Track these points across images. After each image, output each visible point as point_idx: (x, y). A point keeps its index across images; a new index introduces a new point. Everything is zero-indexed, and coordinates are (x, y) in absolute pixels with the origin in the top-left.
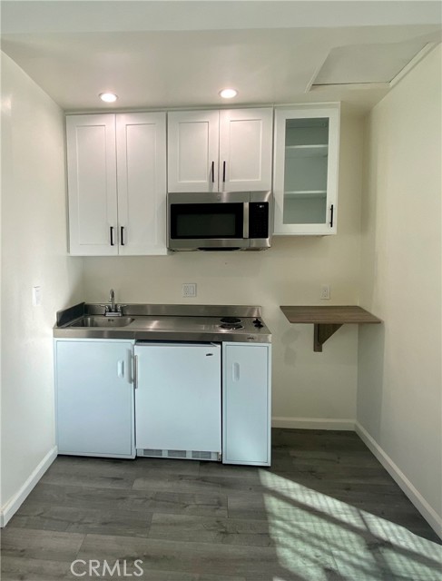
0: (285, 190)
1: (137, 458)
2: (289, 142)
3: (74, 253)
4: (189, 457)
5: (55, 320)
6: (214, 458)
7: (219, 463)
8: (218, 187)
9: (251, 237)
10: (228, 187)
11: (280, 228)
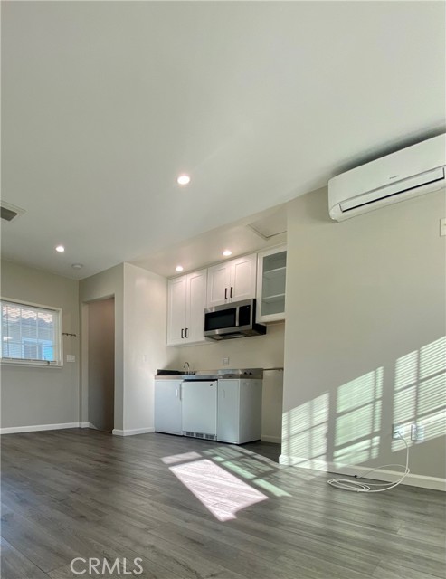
0: (263, 296)
1: (183, 436)
2: (264, 271)
3: (169, 344)
5: (156, 373)
6: (214, 439)
7: (216, 441)
8: (229, 301)
9: (240, 325)
10: (235, 300)
11: (261, 319)
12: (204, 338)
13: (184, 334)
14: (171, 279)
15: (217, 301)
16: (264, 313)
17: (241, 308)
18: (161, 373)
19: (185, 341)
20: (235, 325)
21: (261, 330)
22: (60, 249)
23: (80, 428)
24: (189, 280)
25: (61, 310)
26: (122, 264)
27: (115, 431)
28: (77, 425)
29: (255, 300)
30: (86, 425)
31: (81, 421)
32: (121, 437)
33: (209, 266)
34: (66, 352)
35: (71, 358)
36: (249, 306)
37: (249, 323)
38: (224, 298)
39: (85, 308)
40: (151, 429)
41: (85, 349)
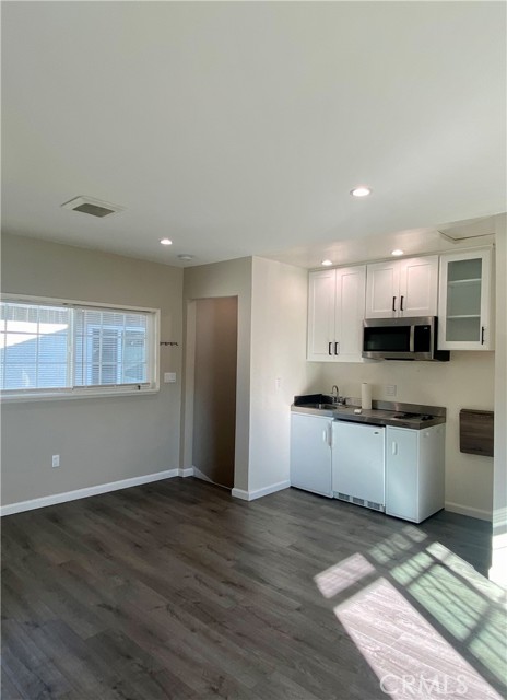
0: (447, 315)
1: (334, 499)
2: (450, 278)
3: (309, 359)
4: (366, 505)
5: (293, 401)
6: (381, 510)
7: (383, 514)
8: (398, 314)
9: (416, 350)
10: (406, 314)
11: (444, 345)
12: (362, 360)
13: (333, 348)
14: (313, 272)
15: (382, 311)
16: (449, 339)
17: (416, 328)
18: (302, 401)
19: (333, 359)
20: (408, 350)
21: (444, 356)
22: (166, 242)
23: (179, 478)
24: (339, 278)
25: (159, 311)
26: (251, 257)
27: (236, 492)
28: (176, 472)
29: (436, 319)
30: (189, 472)
31: (182, 467)
34: (163, 369)
35: (170, 377)
36: (429, 327)
37: (428, 350)
38: (391, 309)
39: (191, 308)
40: (285, 483)
41: (191, 360)
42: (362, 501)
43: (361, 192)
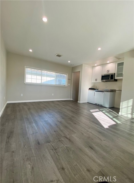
0: (117, 73)
3: (92, 82)
9: (111, 79)
10: (109, 73)
11: (116, 78)
12: (101, 81)
13: (96, 80)
14: (93, 67)
15: (105, 73)
16: (117, 77)
17: (111, 75)
18: (90, 89)
19: (96, 82)
20: (109, 79)
21: (116, 80)
22: (69, 62)
23: (70, 100)
24: (98, 68)
25: (68, 74)
26: (82, 64)
27: (78, 102)
28: (69, 99)
29: (115, 74)
30: (71, 99)
32: (80, 103)
33: (103, 65)
35: (69, 84)
36: (113, 75)
37: (113, 79)
38: (107, 72)
39: (73, 74)
40: (87, 102)
41: (72, 82)
42: (99, 104)
43: (99, 49)
